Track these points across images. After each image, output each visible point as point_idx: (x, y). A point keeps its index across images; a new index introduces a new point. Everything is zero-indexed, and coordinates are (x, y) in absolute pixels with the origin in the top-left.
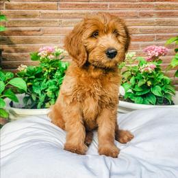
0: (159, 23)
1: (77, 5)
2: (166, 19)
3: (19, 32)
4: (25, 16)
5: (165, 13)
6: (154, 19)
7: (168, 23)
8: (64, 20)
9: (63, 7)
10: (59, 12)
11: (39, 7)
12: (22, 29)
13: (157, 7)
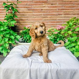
0: (64, 17)
1: (38, 12)
2: (67, 16)
3: (22, 20)
4: (24, 15)
5: (66, 14)
6: (63, 16)
7: (67, 17)
8: (34, 16)
9: (34, 12)
10: (33, 14)
11: (27, 13)
12: (23, 19)
13: (64, 12)
